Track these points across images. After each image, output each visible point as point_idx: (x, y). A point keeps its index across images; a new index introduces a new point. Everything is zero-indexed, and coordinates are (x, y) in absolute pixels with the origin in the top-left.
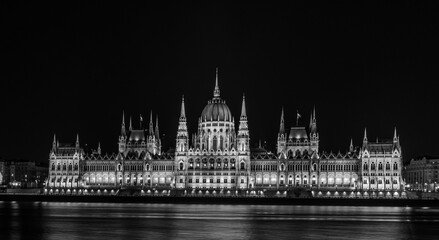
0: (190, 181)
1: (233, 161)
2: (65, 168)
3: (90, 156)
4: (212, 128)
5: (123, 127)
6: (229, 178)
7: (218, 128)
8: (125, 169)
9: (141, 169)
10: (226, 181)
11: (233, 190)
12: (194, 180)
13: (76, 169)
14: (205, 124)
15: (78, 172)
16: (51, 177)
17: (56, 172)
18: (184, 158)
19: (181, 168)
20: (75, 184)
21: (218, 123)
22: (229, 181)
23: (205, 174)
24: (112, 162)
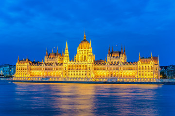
1: (86, 66)
2: (22, 69)
4: (81, 52)
7: (83, 52)
9: (51, 69)
10: (83, 75)
11: (85, 78)
12: (70, 74)
14: (79, 50)
17: (18, 71)
18: (67, 65)
19: (65, 69)
21: (84, 50)
22: (84, 74)
23: (74, 72)
24: (41, 67)
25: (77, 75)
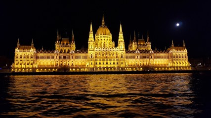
0: (96, 64)
2: (25, 57)
3: (39, 51)
4: (103, 39)
5: (58, 36)
6: (116, 62)
7: (106, 38)
8: (60, 58)
9: (68, 58)
10: (114, 64)
11: (118, 67)
12: (98, 63)
13: (32, 57)
14: (100, 36)
15: (33, 59)
16: (16, 62)
17: (19, 59)
18: (93, 52)
19: (92, 57)
20: (31, 66)
21: (103, 36)
22: (116, 63)
23: (104, 60)
24: (53, 54)
25: (107, 64)
